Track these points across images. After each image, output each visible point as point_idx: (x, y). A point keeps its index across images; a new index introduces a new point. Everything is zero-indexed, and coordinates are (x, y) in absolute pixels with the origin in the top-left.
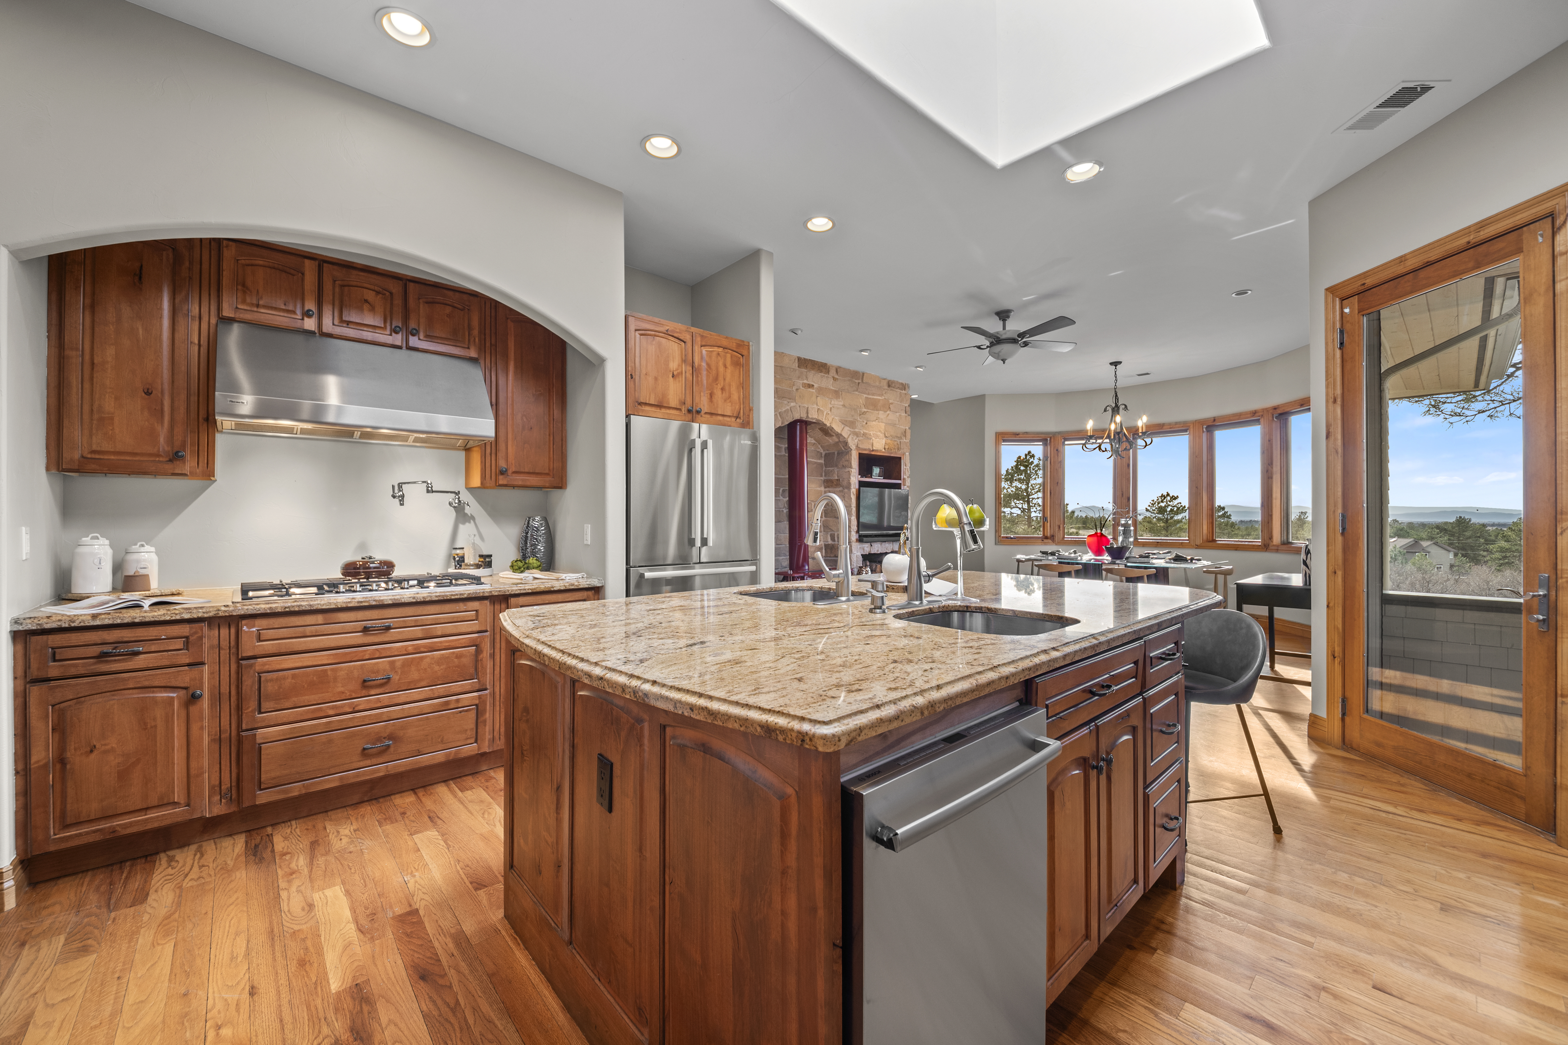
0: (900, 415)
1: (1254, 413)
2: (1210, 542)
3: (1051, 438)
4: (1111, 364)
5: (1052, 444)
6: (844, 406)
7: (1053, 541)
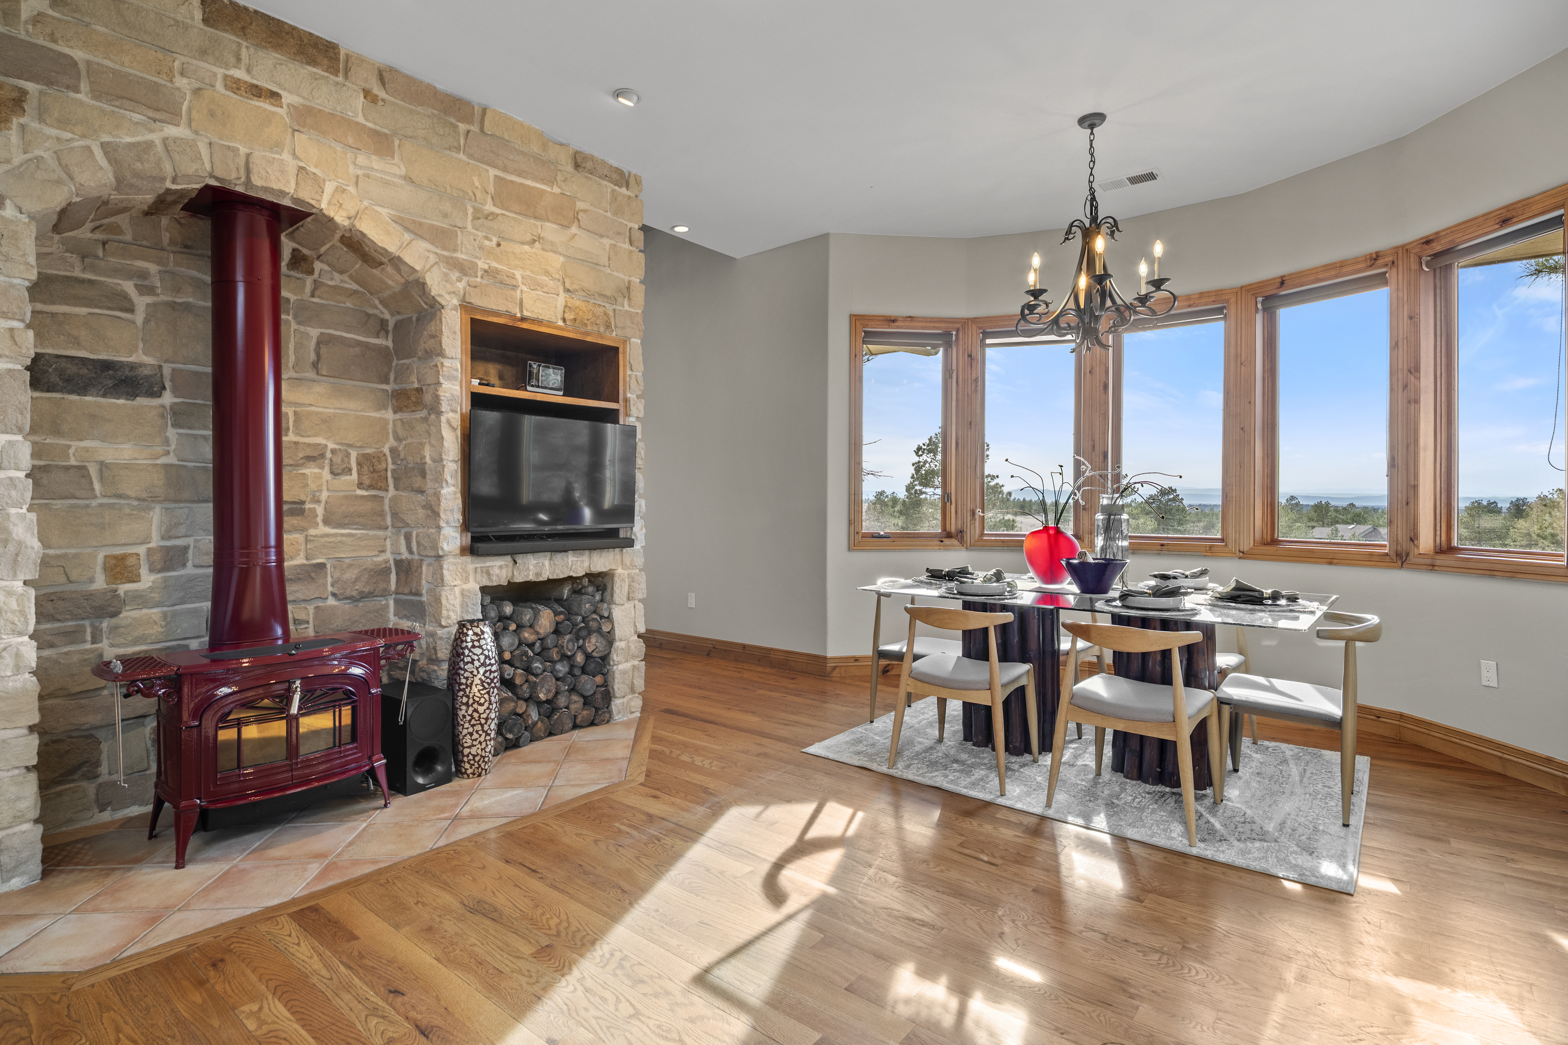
0: (613, 247)
1: (1374, 258)
2: (1268, 544)
3: (958, 330)
4: (1082, 121)
5: (961, 342)
6: (408, 179)
7: (962, 541)
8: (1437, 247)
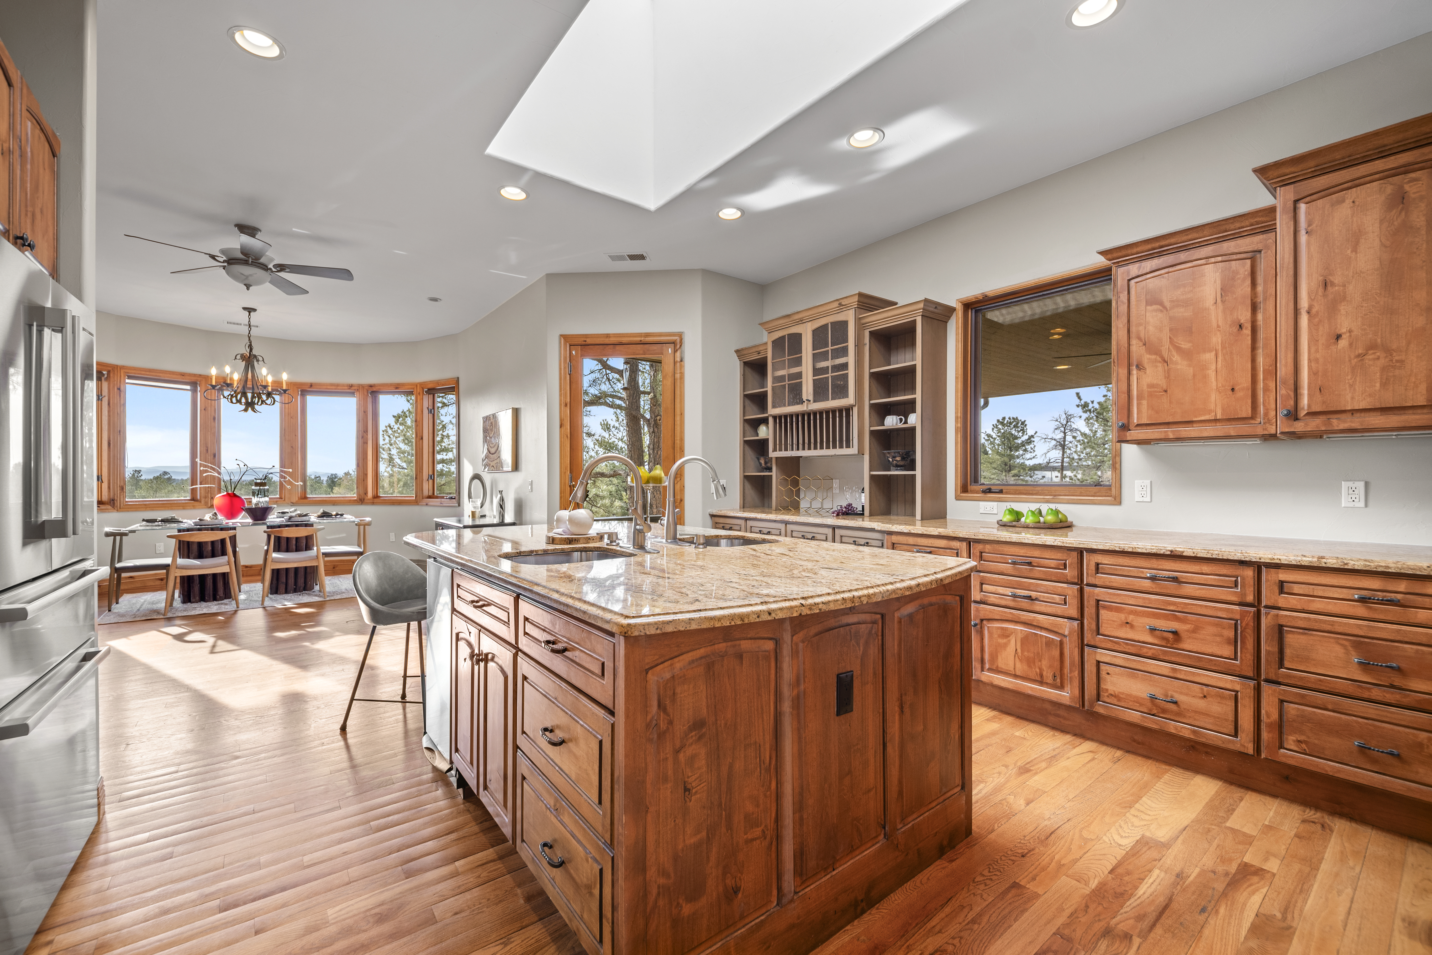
1: (351, 386)
3: (109, 372)
4: (244, 309)
5: (111, 379)
7: (114, 506)
8: (374, 389)
